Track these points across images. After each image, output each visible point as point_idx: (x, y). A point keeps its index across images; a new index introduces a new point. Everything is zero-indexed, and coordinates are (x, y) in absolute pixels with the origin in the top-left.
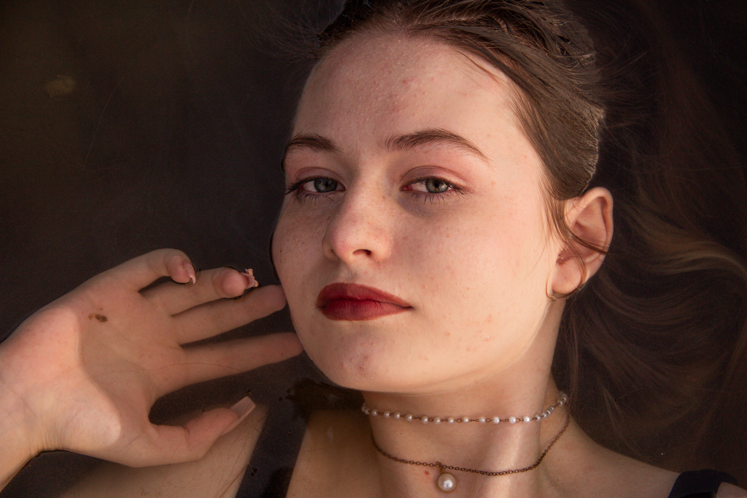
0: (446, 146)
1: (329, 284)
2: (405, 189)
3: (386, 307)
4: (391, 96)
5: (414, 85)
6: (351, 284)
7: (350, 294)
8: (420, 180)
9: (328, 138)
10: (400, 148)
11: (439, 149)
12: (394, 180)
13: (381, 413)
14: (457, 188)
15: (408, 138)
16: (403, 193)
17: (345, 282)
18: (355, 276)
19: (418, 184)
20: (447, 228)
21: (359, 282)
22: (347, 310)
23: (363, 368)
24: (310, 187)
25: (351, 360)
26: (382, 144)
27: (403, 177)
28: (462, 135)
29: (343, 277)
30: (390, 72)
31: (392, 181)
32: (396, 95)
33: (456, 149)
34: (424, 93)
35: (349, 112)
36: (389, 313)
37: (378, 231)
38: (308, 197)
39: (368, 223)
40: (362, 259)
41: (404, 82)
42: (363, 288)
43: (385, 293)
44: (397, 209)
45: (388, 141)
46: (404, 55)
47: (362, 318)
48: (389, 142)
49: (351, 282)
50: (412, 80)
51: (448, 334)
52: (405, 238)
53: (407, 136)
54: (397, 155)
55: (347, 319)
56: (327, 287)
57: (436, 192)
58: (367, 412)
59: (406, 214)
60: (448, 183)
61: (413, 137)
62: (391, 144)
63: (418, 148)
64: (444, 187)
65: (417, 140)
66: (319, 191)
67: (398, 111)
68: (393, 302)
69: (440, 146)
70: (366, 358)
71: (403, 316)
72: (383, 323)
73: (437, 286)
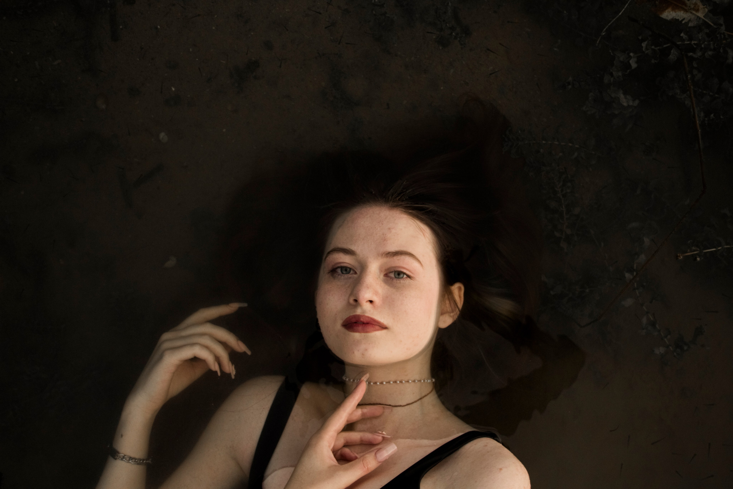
0: (407, 258)
1: (352, 315)
2: (385, 275)
3: (377, 327)
4: (383, 234)
5: (393, 231)
6: (363, 315)
7: (362, 320)
8: (392, 272)
9: (353, 249)
10: (387, 257)
13: (349, 380)
14: (409, 276)
15: (391, 253)
16: (385, 277)
17: (360, 314)
18: (364, 312)
19: (391, 274)
20: (406, 294)
21: (367, 315)
22: (360, 328)
23: (364, 355)
24: (339, 271)
25: (358, 351)
26: (379, 255)
27: (386, 270)
28: (414, 254)
29: (359, 312)
30: (383, 224)
31: (381, 271)
32: (386, 234)
33: (411, 260)
34: (398, 235)
35: (364, 239)
36: (378, 330)
37: (376, 293)
38: (337, 276)
39: (373, 289)
40: (368, 304)
41: (389, 229)
42: (368, 317)
43: (378, 321)
44: (383, 284)
46: (388, 218)
47: (367, 332)
48: (383, 254)
49: (362, 314)
50: (393, 229)
51: (401, 341)
52: (387, 297)
53: (391, 252)
54: (385, 260)
55: (359, 332)
56: (350, 316)
57: (398, 278)
59: (387, 287)
60: (404, 273)
61: (394, 253)
62: (384, 255)
63: (395, 258)
64: (401, 275)
65: (395, 254)
66: (343, 273)
67: (387, 241)
68: (379, 325)
69: (404, 258)
70: (366, 350)
71: (384, 331)
72: (375, 335)
73: (400, 319)
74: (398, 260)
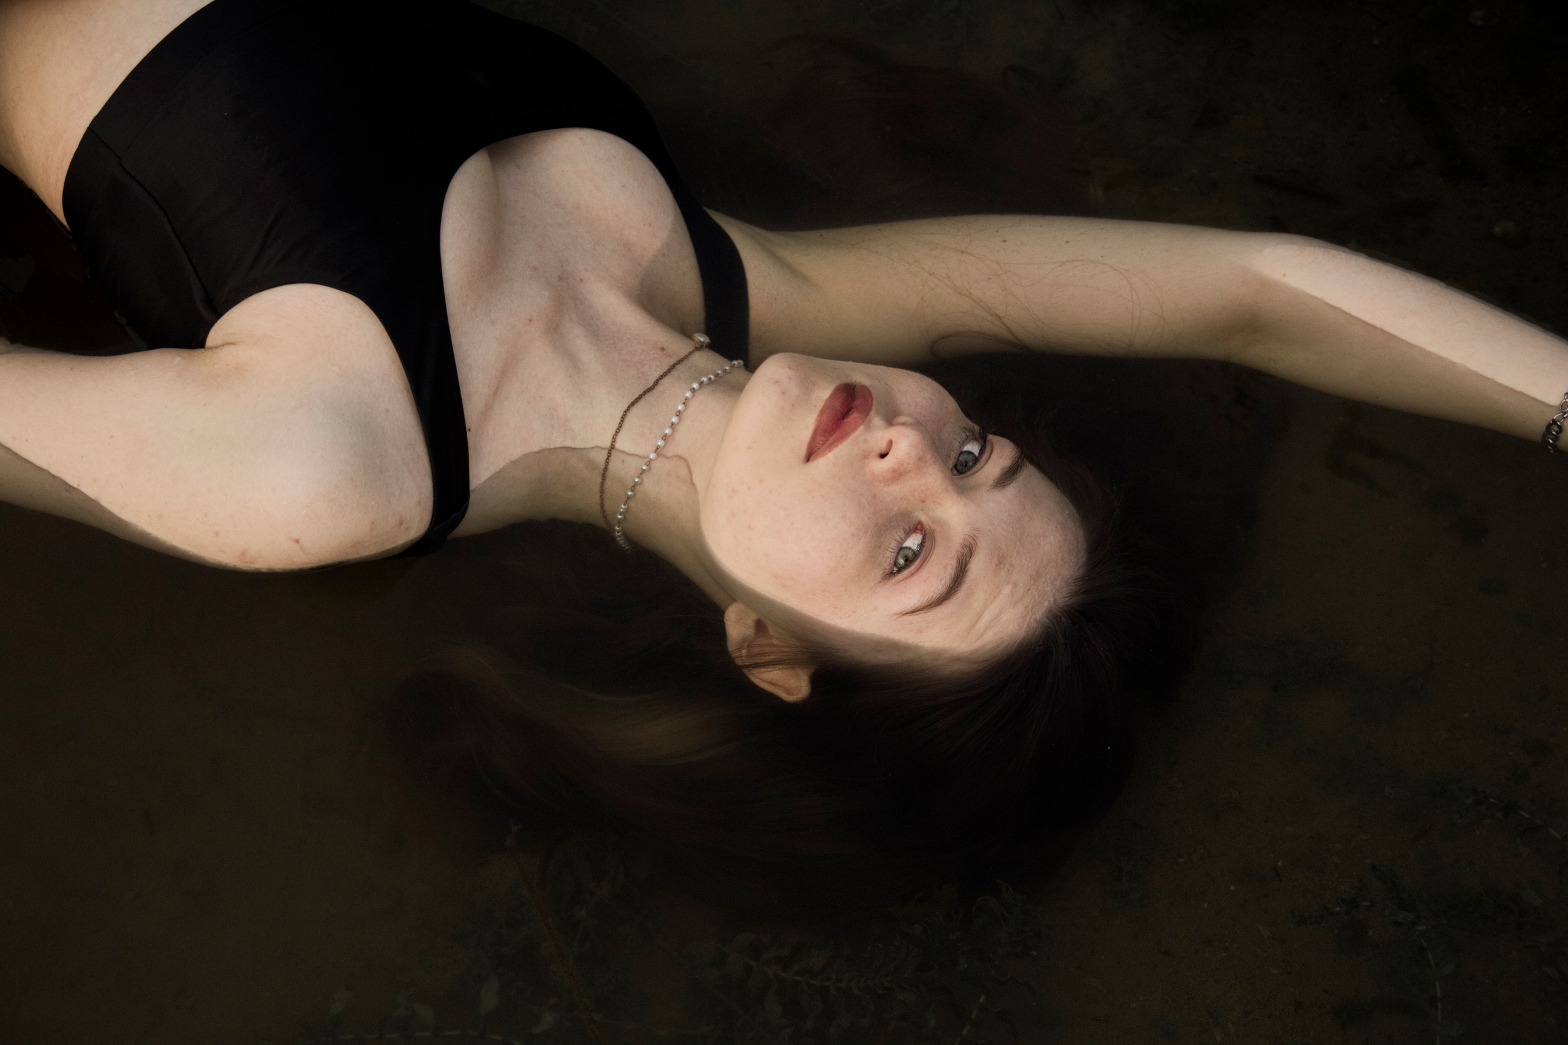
0: (940, 587)
1: (874, 403)
2: (922, 526)
3: (820, 439)
7: (854, 416)
8: (920, 546)
10: (964, 546)
11: (941, 580)
12: (934, 522)
14: (891, 575)
16: (917, 520)
17: (868, 418)
18: (871, 428)
21: (861, 428)
22: (837, 406)
23: (775, 384)
25: (790, 378)
26: (976, 532)
27: (934, 533)
29: (874, 417)
33: (931, 594)
36: (813, 437)
38: (964, 436)
39: (911, 471)
40: (882, 446)
42: (855, 429)
43: (837, 446)
45: (977, 540)
47: (822, 413)
53: (971, 558)
54: (958, 540)
55: (829, 399)
56: (873, 401)
57: (899, 554)
58: (735, 362)
60: (901, 569)
61: (966, 565)
62: (971, 540)
63: (954, 563)
64: (901, 561)
65: (961, 567)
66: (962, 453)
68: (823, 447)
69: (943, 582)
71: (803, 452)
74: (945, 567)
